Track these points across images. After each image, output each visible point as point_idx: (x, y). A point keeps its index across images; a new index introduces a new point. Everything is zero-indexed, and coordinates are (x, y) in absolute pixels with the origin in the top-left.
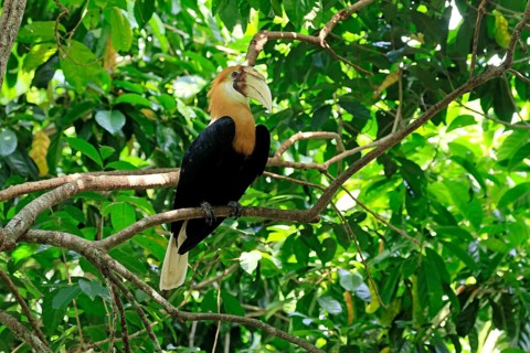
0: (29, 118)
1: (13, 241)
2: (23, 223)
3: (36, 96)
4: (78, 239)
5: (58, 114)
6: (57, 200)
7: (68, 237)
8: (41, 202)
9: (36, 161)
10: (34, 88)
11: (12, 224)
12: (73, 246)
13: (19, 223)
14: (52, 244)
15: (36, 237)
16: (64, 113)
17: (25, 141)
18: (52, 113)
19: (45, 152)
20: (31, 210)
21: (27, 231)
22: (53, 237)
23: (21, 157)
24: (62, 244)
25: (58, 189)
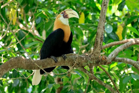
0: (116, 21)
1: (110, 61)
2: (114, 55)
3: (118, 14)
4: (132, 60)
5: (126, 20)
6: (125, 47)
7: (128, 60)
8: (120, 48)
9: (118, 35)
10: (118, 11)
11: (110, 55)
12: (130, 63)
13: (112, 55)
14: (123, 62)
15: (118, 60)
16: (128, 20)
17: (115, 29)
18: (124, 19)
19: (121, 32)
20: (117, 51)
21: (115, 58)
22: (124, 60)
23: (114, 34)
24: (127, 62)
25: (125, 44)
